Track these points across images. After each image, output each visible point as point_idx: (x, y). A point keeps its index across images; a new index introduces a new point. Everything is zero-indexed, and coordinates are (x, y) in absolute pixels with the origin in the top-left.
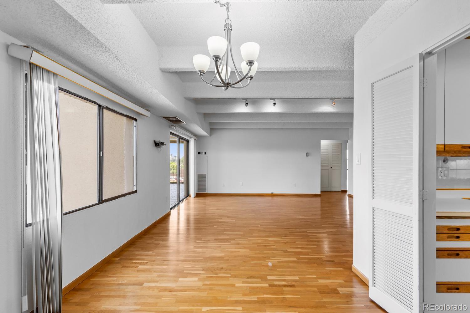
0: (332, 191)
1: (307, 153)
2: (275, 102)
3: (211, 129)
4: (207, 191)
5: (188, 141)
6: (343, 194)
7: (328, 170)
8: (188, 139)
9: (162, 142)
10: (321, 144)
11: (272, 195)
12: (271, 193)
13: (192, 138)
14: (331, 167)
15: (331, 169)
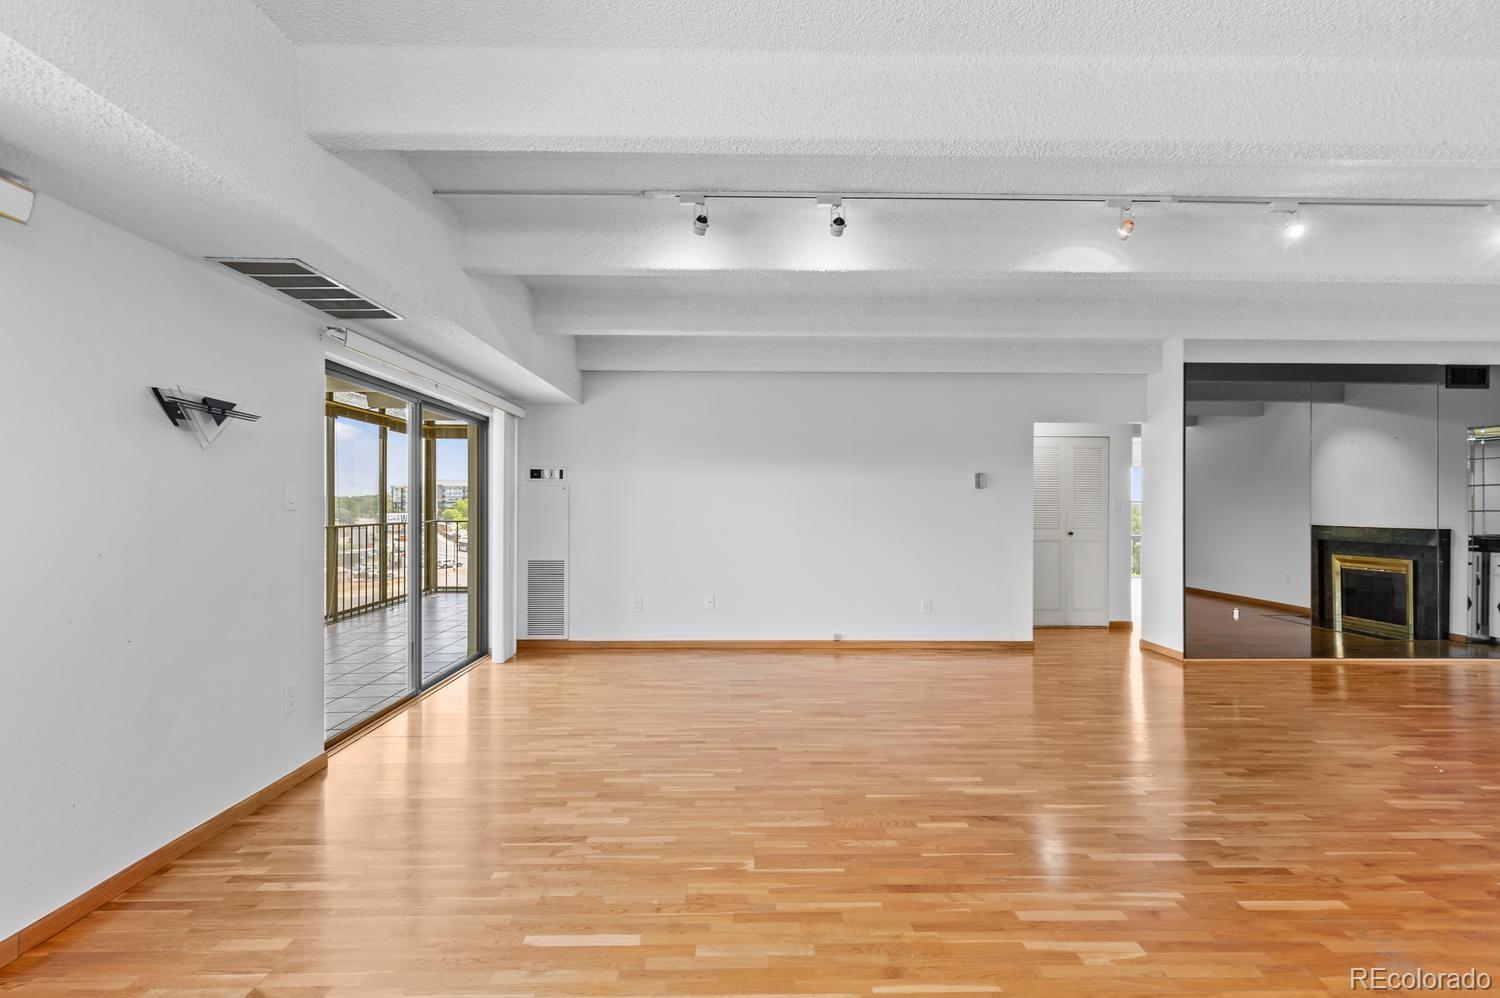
0: (1073, 628)
1: (978, 476)
2: (840, 213)
3: (584, 373)
4: (566, 630)
5: (483, 423)
6: (1114, 638)
7: (1058, 541)
8: (485, 413)
9: (205, 401)
10: (1037, 442)
11: (838, 648)
12: (833, 639)
13: (496, 410)
14: (1070, 530)
15: (1069, 538)
